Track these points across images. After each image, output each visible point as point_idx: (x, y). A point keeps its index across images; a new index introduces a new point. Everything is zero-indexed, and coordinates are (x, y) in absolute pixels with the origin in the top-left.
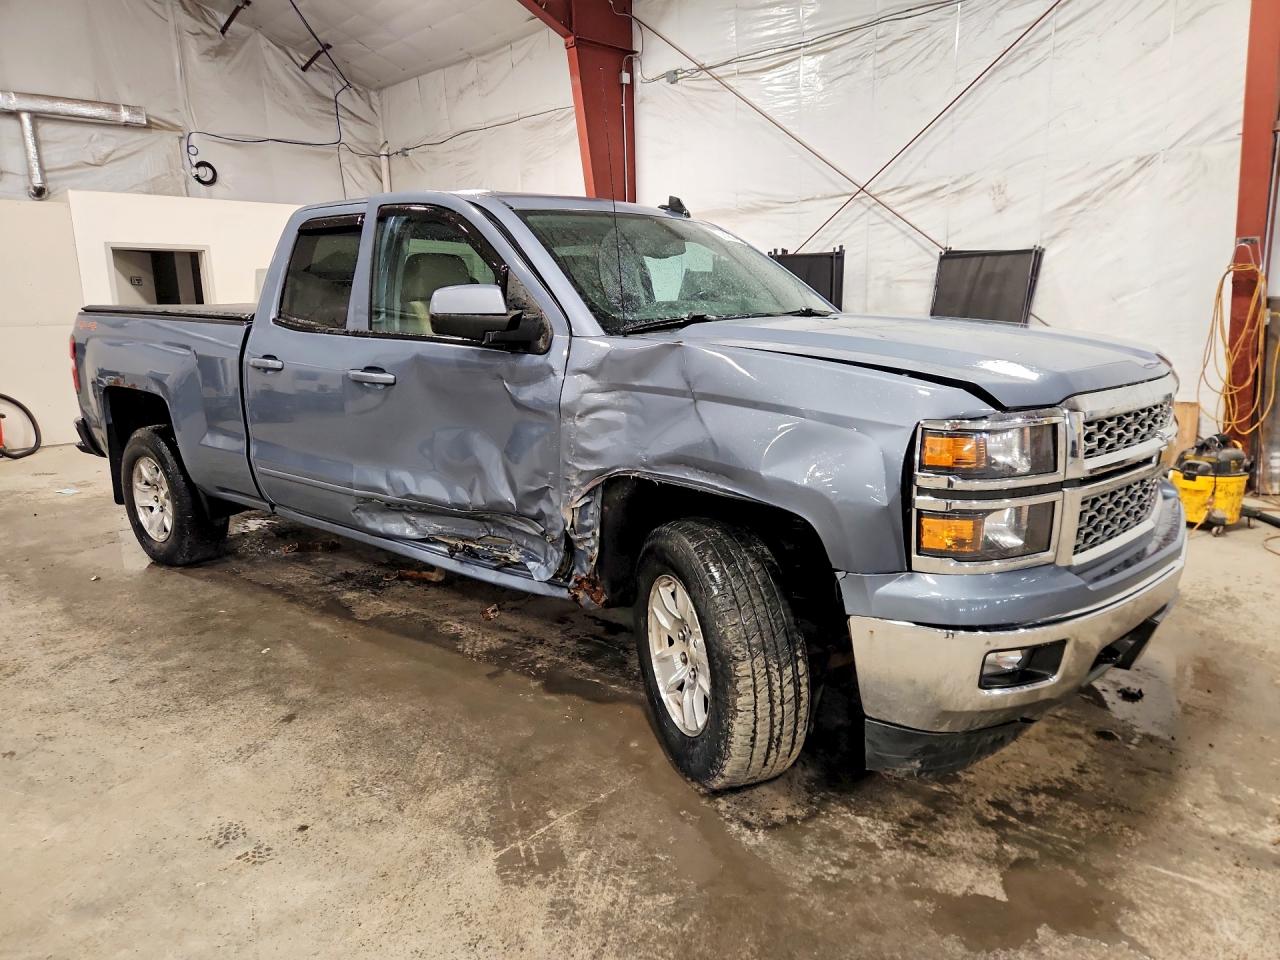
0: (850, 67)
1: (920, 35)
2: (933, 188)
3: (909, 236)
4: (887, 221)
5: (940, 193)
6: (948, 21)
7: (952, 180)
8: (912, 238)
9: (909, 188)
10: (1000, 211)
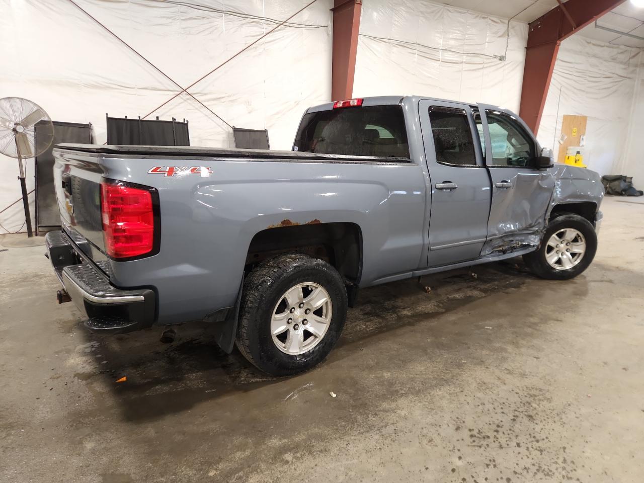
0: (164, 21)
1: (205, 21)
2: (219, 97)
3: (210, 118)
4: (197, 109)
5: (222, 100)
6: (218, 20)
7: (227, 95)
8: (211, 119)
9: (206, 94)
10: (250, 113)
